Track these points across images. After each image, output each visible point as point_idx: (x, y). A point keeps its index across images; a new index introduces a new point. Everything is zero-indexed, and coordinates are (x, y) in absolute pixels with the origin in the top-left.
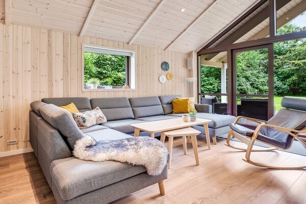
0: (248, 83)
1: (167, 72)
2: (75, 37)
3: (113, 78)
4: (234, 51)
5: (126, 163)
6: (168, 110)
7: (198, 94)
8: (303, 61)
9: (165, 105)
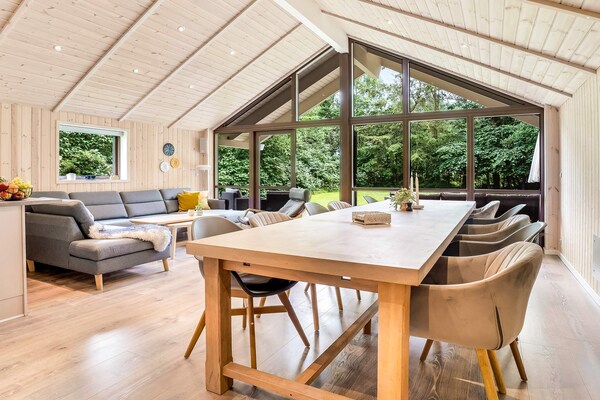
0: (307, 170)
1: (171, 157)
2: (47, 113)
3: (75, 160)
4: (257, 134)
5: (138, 239)
6: (172, 207)
7: (215, 187)
8: (384, 137)
9: (167, 202)
